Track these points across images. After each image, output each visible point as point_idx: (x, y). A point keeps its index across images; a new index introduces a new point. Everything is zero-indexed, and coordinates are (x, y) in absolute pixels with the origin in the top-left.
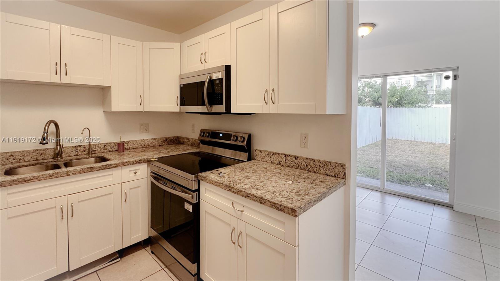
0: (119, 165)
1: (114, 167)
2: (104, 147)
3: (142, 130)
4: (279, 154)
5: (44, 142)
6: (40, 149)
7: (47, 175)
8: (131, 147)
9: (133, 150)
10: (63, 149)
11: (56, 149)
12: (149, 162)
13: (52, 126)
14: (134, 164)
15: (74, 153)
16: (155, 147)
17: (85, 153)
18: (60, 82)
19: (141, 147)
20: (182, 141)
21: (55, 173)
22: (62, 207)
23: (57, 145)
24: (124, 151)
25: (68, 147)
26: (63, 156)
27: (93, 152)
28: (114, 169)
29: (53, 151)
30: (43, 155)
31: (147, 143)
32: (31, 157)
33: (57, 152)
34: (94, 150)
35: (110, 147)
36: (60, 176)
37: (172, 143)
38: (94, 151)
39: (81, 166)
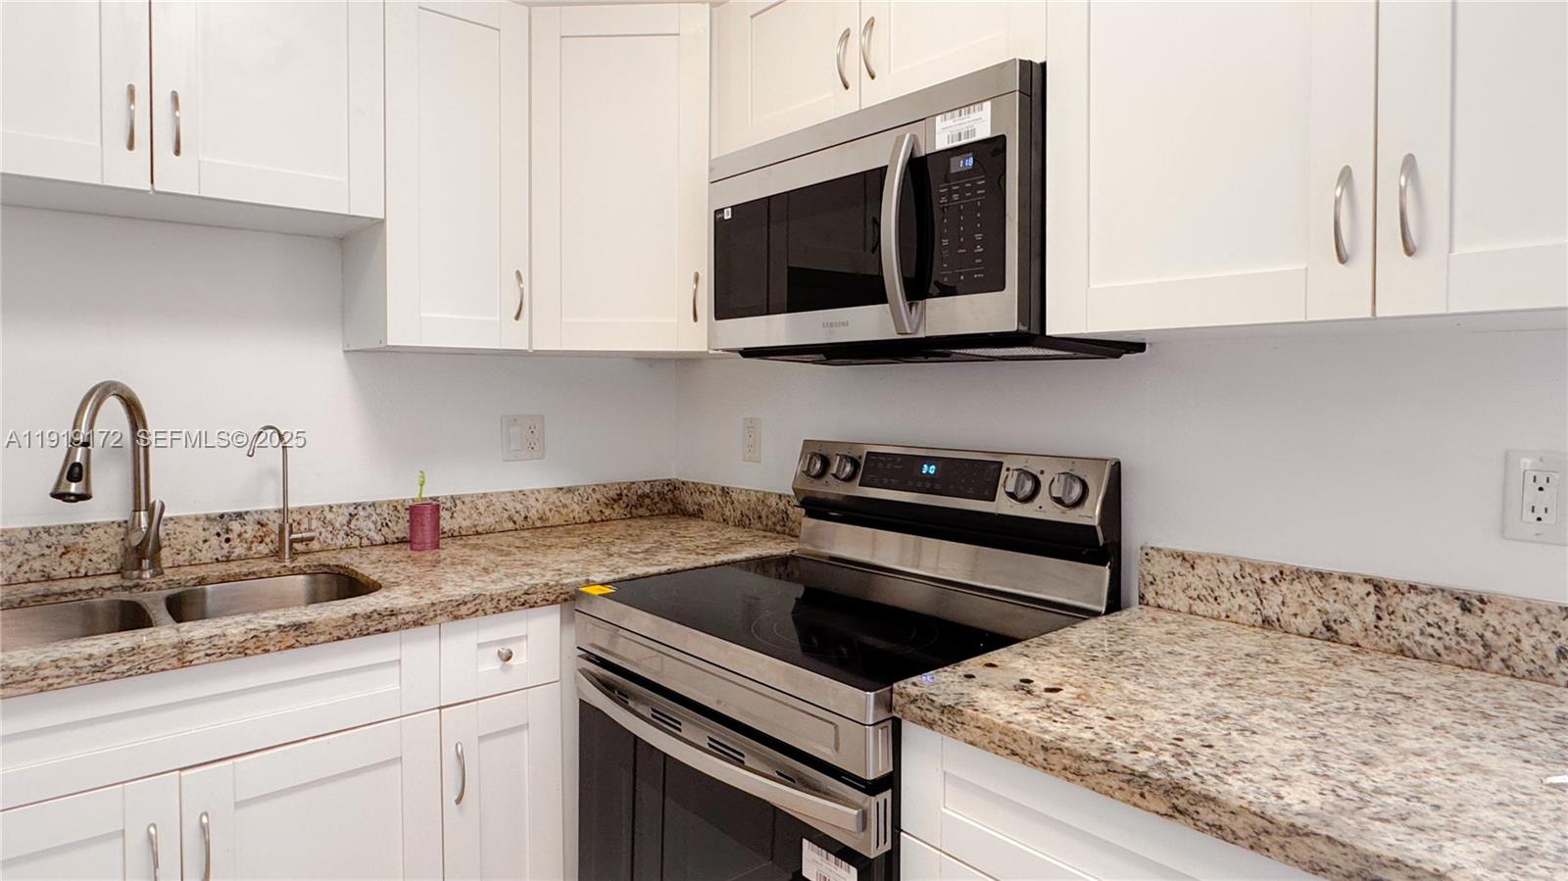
0: (431, 615)
1: (404, 626)
2: (349, 522)
3: (513, 447)
4: (1321, 576)
5: (73, 488)
6: (59, 527)
7: (80, 664)
8: (464, 524)
9: (473, 540)
10: (161, 527)
11: (133, 524)
12: (569, 600)
13: (113, 413)
14: (501, 611)
15: (214, 548)
16: (570, 525)
17: (263, 549)
18: (147, 186)
19: (511, 525)
20: (689, 501)
21: (121, 652)
22: (152, 830)
23: (137, 509)
24: (437, 546)
25: (188, 518)
26: (165, 563)
27: (299, 547)
28: (404, 633)
29: (117, 534)
30: (74, 556)
31: (536, 509)
32: (18, 563)
33: (135, 539)
34: (305, 535)
35: (375, 523)
36: (142, 666)
37: (641, 511)
38: (301, 540)
39: (249, 616)
